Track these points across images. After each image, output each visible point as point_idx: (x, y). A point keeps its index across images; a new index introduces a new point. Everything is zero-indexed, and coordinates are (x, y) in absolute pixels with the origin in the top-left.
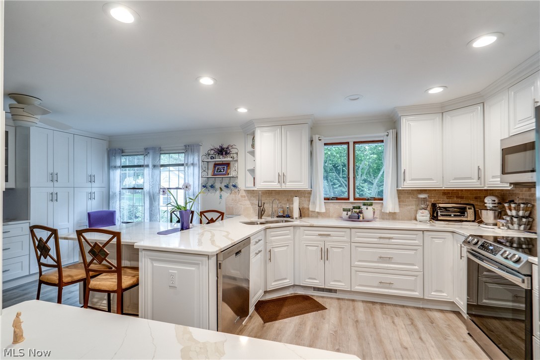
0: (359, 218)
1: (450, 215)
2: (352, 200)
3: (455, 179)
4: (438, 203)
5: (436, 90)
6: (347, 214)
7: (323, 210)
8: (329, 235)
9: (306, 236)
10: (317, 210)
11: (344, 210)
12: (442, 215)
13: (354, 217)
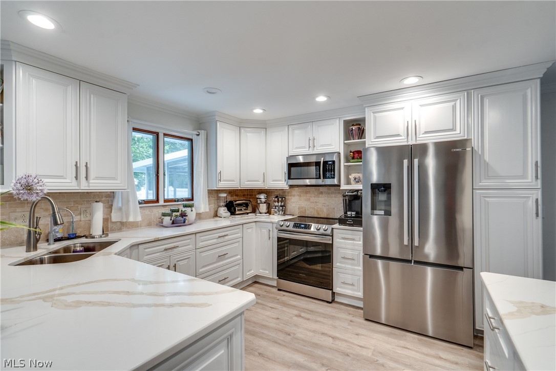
0: (184, 222)
1: (241, 210)
2: (161, 202)
3: (249, 181)
4: (236, 201)
5: (258, 111)
6: (171, 219)
7: (139, 219)
8: (175, 247)
9: (149, 256)
10: (131, 219)
11: (164, 215)
12: (238, 210)
13: (179, 222)
